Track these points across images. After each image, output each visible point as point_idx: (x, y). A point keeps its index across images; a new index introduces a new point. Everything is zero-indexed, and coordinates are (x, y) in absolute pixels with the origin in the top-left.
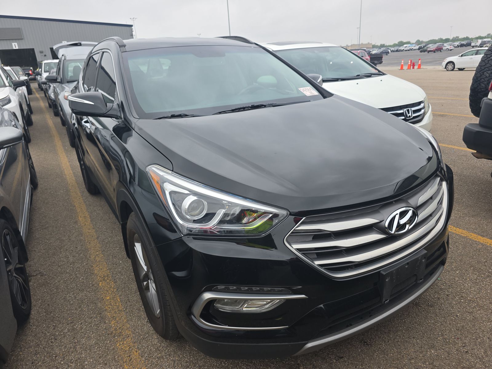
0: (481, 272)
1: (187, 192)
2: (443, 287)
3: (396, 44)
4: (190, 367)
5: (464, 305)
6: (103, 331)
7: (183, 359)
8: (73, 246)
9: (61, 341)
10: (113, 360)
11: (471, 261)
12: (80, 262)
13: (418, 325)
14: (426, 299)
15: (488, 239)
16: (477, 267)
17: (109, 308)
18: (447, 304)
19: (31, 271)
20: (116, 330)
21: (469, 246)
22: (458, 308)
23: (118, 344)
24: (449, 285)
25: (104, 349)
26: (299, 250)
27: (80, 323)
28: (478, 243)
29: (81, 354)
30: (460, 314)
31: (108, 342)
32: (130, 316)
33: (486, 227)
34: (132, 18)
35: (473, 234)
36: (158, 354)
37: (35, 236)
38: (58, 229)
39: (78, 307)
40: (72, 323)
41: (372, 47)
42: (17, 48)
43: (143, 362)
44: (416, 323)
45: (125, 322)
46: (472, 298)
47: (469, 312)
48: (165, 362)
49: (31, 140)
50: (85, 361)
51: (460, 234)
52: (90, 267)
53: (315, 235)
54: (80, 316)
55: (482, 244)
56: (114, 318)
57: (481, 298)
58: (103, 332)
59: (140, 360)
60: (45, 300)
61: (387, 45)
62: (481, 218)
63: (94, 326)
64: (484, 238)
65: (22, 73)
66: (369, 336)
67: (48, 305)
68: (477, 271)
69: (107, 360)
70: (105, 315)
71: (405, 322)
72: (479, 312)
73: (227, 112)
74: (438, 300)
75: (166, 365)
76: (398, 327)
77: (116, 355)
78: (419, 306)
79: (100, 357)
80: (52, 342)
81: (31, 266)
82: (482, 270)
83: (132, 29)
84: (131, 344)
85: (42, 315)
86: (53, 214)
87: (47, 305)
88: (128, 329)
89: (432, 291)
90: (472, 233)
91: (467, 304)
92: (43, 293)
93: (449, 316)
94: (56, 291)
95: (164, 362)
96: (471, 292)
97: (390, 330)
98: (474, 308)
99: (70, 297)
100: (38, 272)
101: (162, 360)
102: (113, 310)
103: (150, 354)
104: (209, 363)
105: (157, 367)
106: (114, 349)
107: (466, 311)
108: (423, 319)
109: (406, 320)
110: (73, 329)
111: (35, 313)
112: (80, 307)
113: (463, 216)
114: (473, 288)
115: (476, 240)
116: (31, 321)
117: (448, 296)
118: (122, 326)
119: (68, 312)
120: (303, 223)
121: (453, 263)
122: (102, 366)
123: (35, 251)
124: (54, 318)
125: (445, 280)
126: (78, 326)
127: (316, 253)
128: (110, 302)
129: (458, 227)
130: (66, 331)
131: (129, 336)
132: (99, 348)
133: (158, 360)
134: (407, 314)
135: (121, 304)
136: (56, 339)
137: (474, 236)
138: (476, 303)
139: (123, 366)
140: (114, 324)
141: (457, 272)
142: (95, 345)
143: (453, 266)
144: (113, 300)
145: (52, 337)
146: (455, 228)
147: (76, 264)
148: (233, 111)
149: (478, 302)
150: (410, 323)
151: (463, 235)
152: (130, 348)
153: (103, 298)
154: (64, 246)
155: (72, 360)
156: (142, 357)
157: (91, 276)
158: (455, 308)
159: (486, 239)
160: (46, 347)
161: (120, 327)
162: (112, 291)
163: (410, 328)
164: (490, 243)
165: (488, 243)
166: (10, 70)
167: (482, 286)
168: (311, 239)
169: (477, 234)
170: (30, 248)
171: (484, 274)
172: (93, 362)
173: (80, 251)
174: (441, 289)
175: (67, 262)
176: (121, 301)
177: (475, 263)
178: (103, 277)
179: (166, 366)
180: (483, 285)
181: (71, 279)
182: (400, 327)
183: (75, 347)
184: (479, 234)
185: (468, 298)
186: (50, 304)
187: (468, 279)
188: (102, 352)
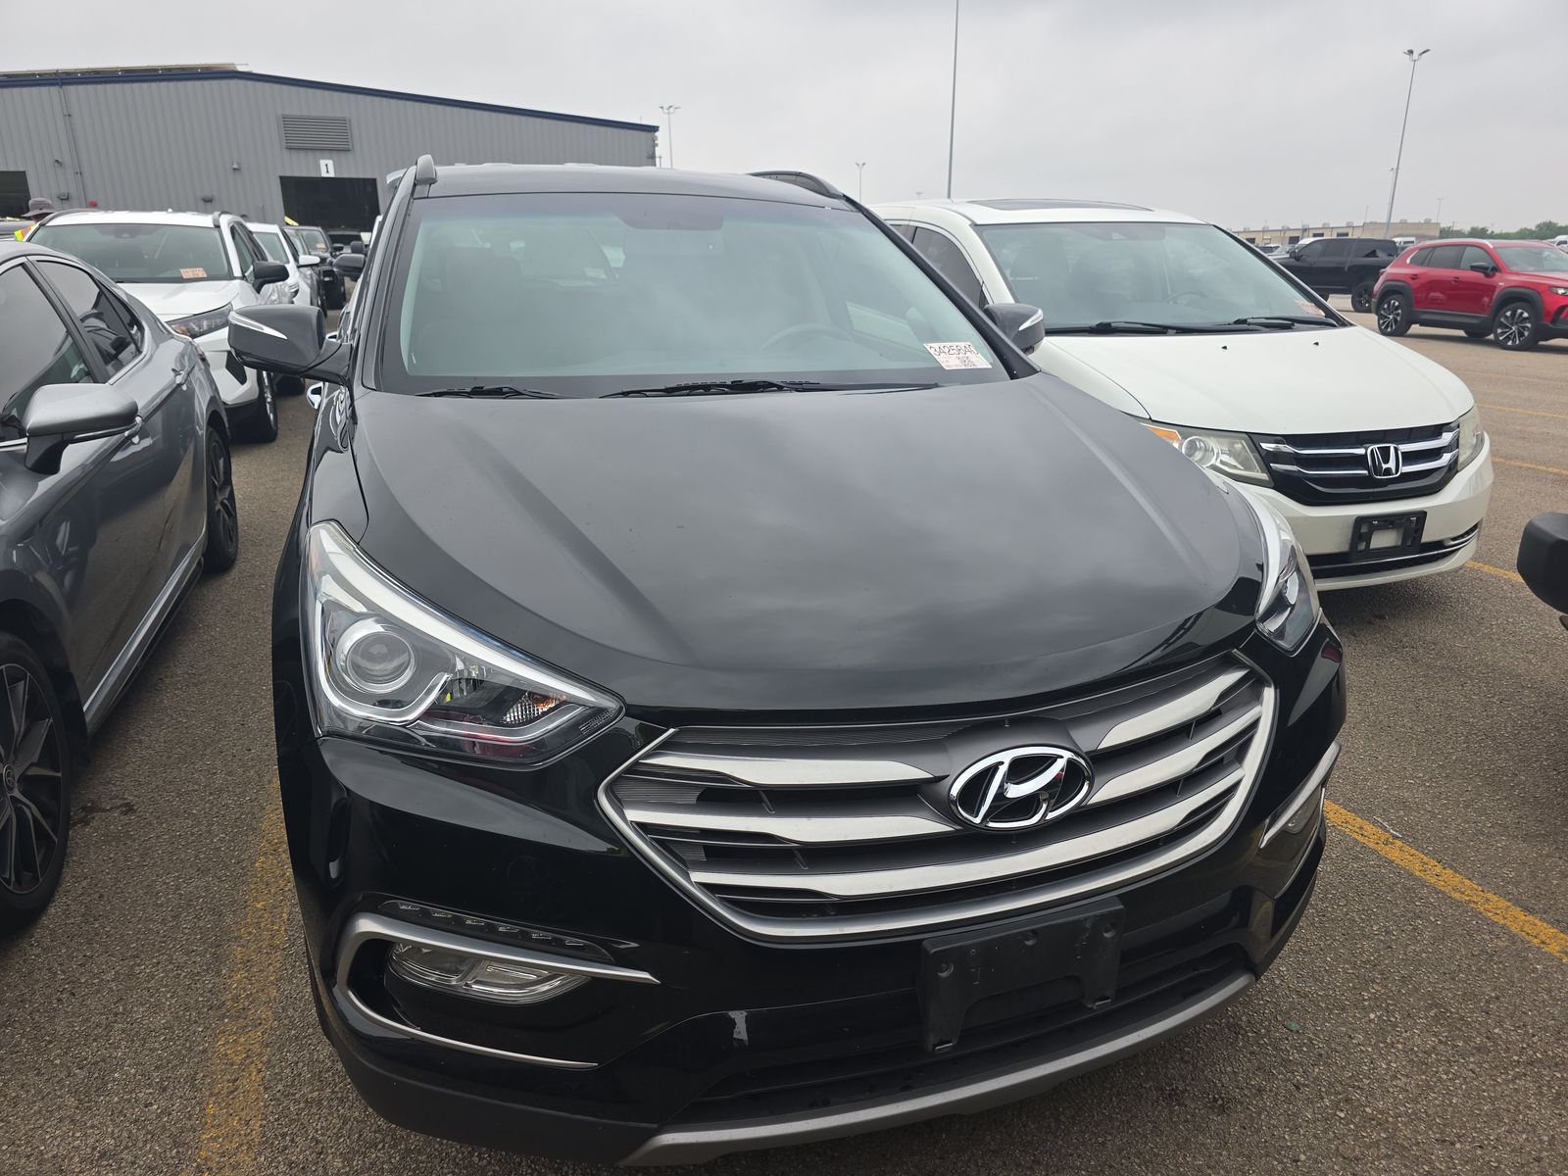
0: (1461, 1030)
1: (359, 608)
2: (1297, 1056)
3: (1531, 231)
4: (380, 1146)
5: (1339, 1129)
6: (201, 995)
7: (373, 1121)
8: (243, 744)
9: (83, 1001)
10: (186, 1083)
11: (1443, 988)
12: (238, 791)
13: (1146, 1163)
14: (1215, 1084)
15: (1545, 924)
16: (1451, 1013)
17: (250, 933)
18: (1282, 1114)
19: (103, 796)
20: (236, 999)
21: (1461, 935)
22: (1315, 1136)
23: (223, 1039)
24: (1321, 1055)
25: (179, 1048)
26: (644, 828)
27: (155, 960)
28: (1497, 930)
29: (118, 1047)
30: (1309, 1158)
31: (200, 1029)
32: (294, 966)
33: (1555, 882)
34: (666, 106)
35: (1495, 898)
36: (312, 1091)
37: (161, 702)
38: (226, 691)
39: (172, 917)
40: (134, 957)
41: (1438, 235)
42: (332, 175)
43: (262, 1104)
44: (1138, 1154)
45: (272, 982)
46: (1381, 1112)
47: (1344, 1158)
48: (319, 1118)
49: (279, 436)
50: (115, 1071)
51: (1447, 890)
52: (256, 810)
53: (708, 789)
54: (164, 942)
55: (1513, 938)
56: (249, 964)
57: (1413, 1118)
58: (200, 999)
59: (257, 1099)
60: (100, 880)
61: (1497, 231)
62: (1555, 846)
63: (185, 977)
64: (1530, 918)
65: (323, 246)
66: (959, 1165)
67: (101, 896)
68: (1449, 1024)
69: (172, 1080)
70: (227, 953)
71: (1103, 1144)
72: (1384, 1162)
73: (647, 393)
74: (1255, 1096)
75: (319, 1127)
76: (1071, 1155)
77: (202, 1071)
78: (1179, 1105)
79: (157, 1068)
80: (59, 1000)
81: (109, 783)
82: (1469, 1024)
83: (654, 140)
84: (257, 1048)
85: (73, 920)
86: (234, 648)
87: (97, 896)
88: (269, 1002)
89: (1249, 1060)
90: (1495, 894)
91: (1352, 1126)
92: (104, 861)
93: (1267, 1156)
94: (138, 862)
95: (317, 1117)
96: (1388, 1091)
97: (1038, 1161)
98: (1369, 1147)
99: (165, 883)
100: (119, 802)
101: (315, 1111)
102: (256, 940)
103: (292, 1085)
104: (437, 1146)
105: (293, 1127)
106: (205, 1051)
107: (1337, 1150)
108: (1172, 1147)
109: (1109, 1138)
110: (131, 975)
111: (57, 913)
112: (174, 917)
113: (1492, 830)
114: (1403, 1079)
115: (1495, 919)
116: (38, 932)
117: (1298, 1088)
118: (257, 992)
119: (140, 926)
120: (668, 747)
121: (1373, 982)
122: (150, 1093)
123: (141, 742)
124: (97, 934)
125: (1314, 1034)
126: (144, 970)
127: (706, 847)
128: (260, 917)
129: (1451, 867)
130: (109, 976)
131: (260, 1024)
132: (171, 1040)
133: (303, 1109)
134: (1125, 1119)
135: (286, 930)
136: (74, 995)
137: (1496, 907)
138: (1386, 1130)
139: (204, 1105)
140: (240, 982)
141: (1372, 1016)
142: (163, 1031)
143: (1369, 992)
144: (271, 913)
145: (67, 986)
146: (1438, 869)
147: (225, 795)
148: (670, 392)
149: (1396, 1129)
150: (1120, 1150)
151: (1457, 895)
152: (248, 1057)
153: (248, 903)
154: (220, 740)
155: (86, 1059)
156: (266, 1089)
157: (247, 835)
158: (1302, 1132)
159: (1537, 921)
160: (39, 1011)
161: (251, 994)
162: (281, 887)
163: (1111, 1167)
164: (1544, 938)
165: (1536, 937)
166: (277, 235)
167: (1440, 1079)
168: (692, 798)
169: (1509, 900)
170: (132, 732)
171: (1468, 1040)
172: (135, 1076)
173: (252, 760)
174: (1285, 1063)
175: (205, 787)
176: (288, 920)
177: (1453, 998)
178: (277, 843)
179: (317, 1131)
180: (1444, 1077)
181: (192, 834)
182: (1079, 1156)
183: (109, 1027)
184: (1517, 902)
185: (1368, 1110)
186: (105, 894)
187: (1400, 1046)
188: (172, 1053)
